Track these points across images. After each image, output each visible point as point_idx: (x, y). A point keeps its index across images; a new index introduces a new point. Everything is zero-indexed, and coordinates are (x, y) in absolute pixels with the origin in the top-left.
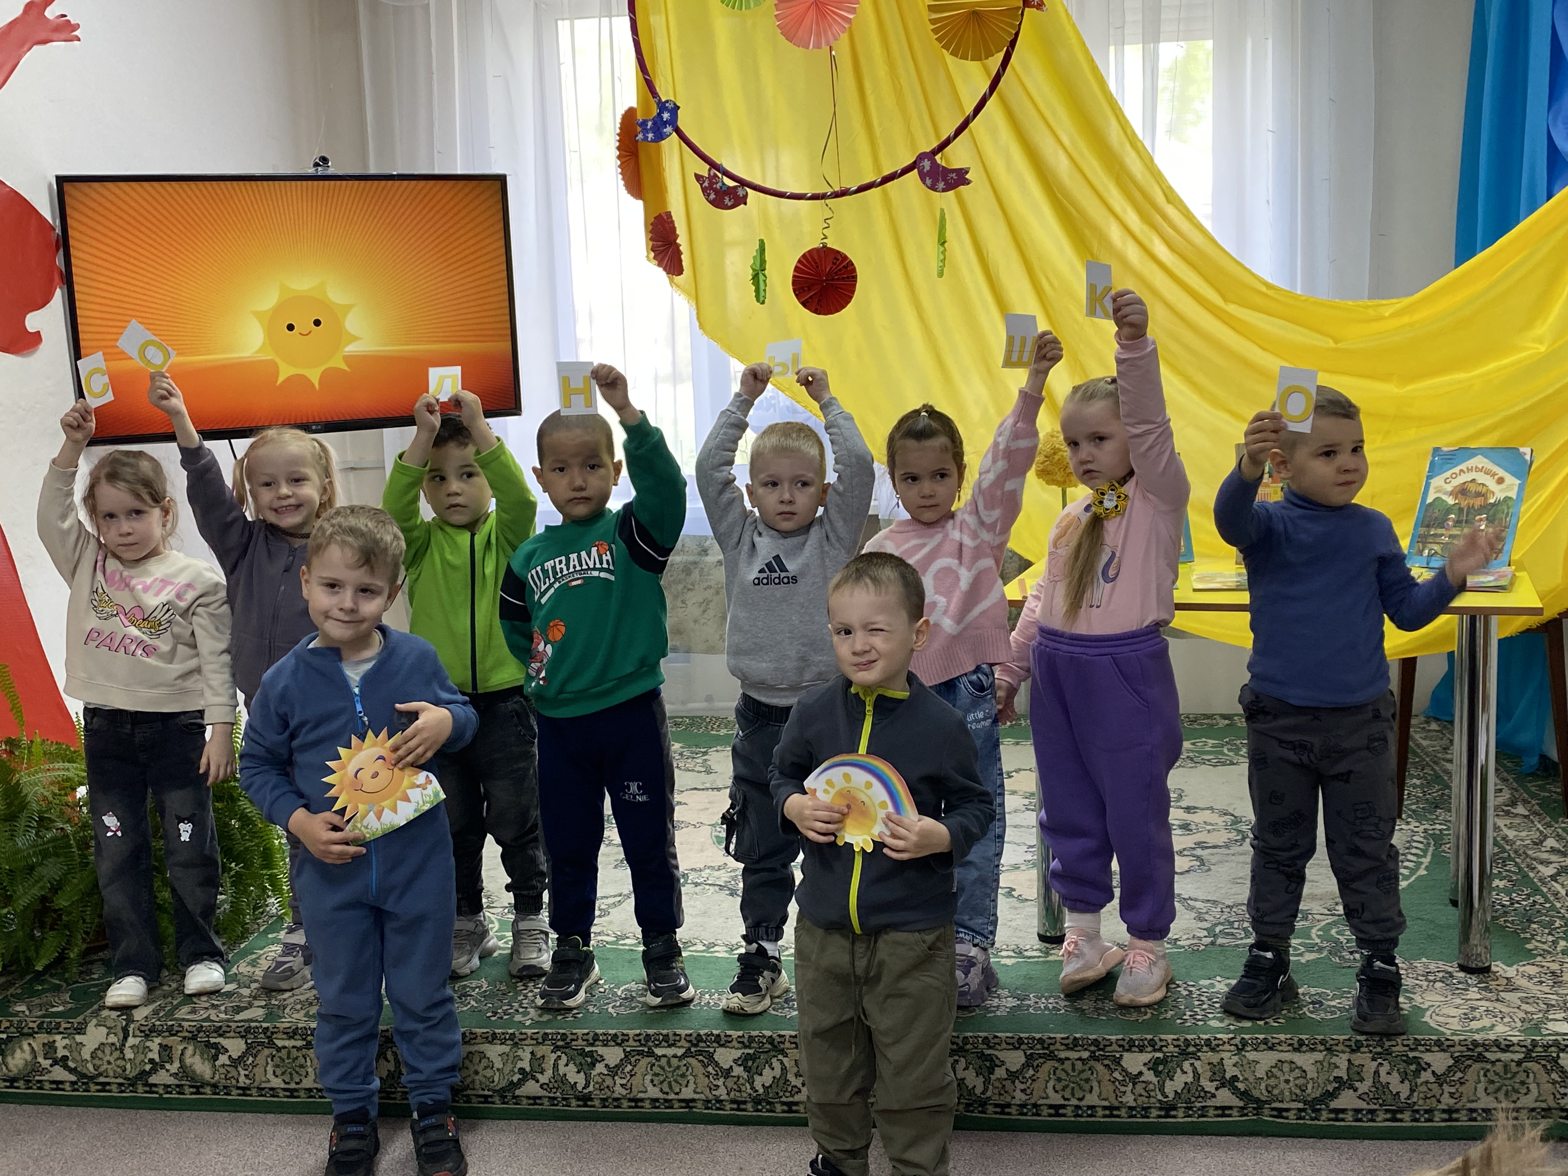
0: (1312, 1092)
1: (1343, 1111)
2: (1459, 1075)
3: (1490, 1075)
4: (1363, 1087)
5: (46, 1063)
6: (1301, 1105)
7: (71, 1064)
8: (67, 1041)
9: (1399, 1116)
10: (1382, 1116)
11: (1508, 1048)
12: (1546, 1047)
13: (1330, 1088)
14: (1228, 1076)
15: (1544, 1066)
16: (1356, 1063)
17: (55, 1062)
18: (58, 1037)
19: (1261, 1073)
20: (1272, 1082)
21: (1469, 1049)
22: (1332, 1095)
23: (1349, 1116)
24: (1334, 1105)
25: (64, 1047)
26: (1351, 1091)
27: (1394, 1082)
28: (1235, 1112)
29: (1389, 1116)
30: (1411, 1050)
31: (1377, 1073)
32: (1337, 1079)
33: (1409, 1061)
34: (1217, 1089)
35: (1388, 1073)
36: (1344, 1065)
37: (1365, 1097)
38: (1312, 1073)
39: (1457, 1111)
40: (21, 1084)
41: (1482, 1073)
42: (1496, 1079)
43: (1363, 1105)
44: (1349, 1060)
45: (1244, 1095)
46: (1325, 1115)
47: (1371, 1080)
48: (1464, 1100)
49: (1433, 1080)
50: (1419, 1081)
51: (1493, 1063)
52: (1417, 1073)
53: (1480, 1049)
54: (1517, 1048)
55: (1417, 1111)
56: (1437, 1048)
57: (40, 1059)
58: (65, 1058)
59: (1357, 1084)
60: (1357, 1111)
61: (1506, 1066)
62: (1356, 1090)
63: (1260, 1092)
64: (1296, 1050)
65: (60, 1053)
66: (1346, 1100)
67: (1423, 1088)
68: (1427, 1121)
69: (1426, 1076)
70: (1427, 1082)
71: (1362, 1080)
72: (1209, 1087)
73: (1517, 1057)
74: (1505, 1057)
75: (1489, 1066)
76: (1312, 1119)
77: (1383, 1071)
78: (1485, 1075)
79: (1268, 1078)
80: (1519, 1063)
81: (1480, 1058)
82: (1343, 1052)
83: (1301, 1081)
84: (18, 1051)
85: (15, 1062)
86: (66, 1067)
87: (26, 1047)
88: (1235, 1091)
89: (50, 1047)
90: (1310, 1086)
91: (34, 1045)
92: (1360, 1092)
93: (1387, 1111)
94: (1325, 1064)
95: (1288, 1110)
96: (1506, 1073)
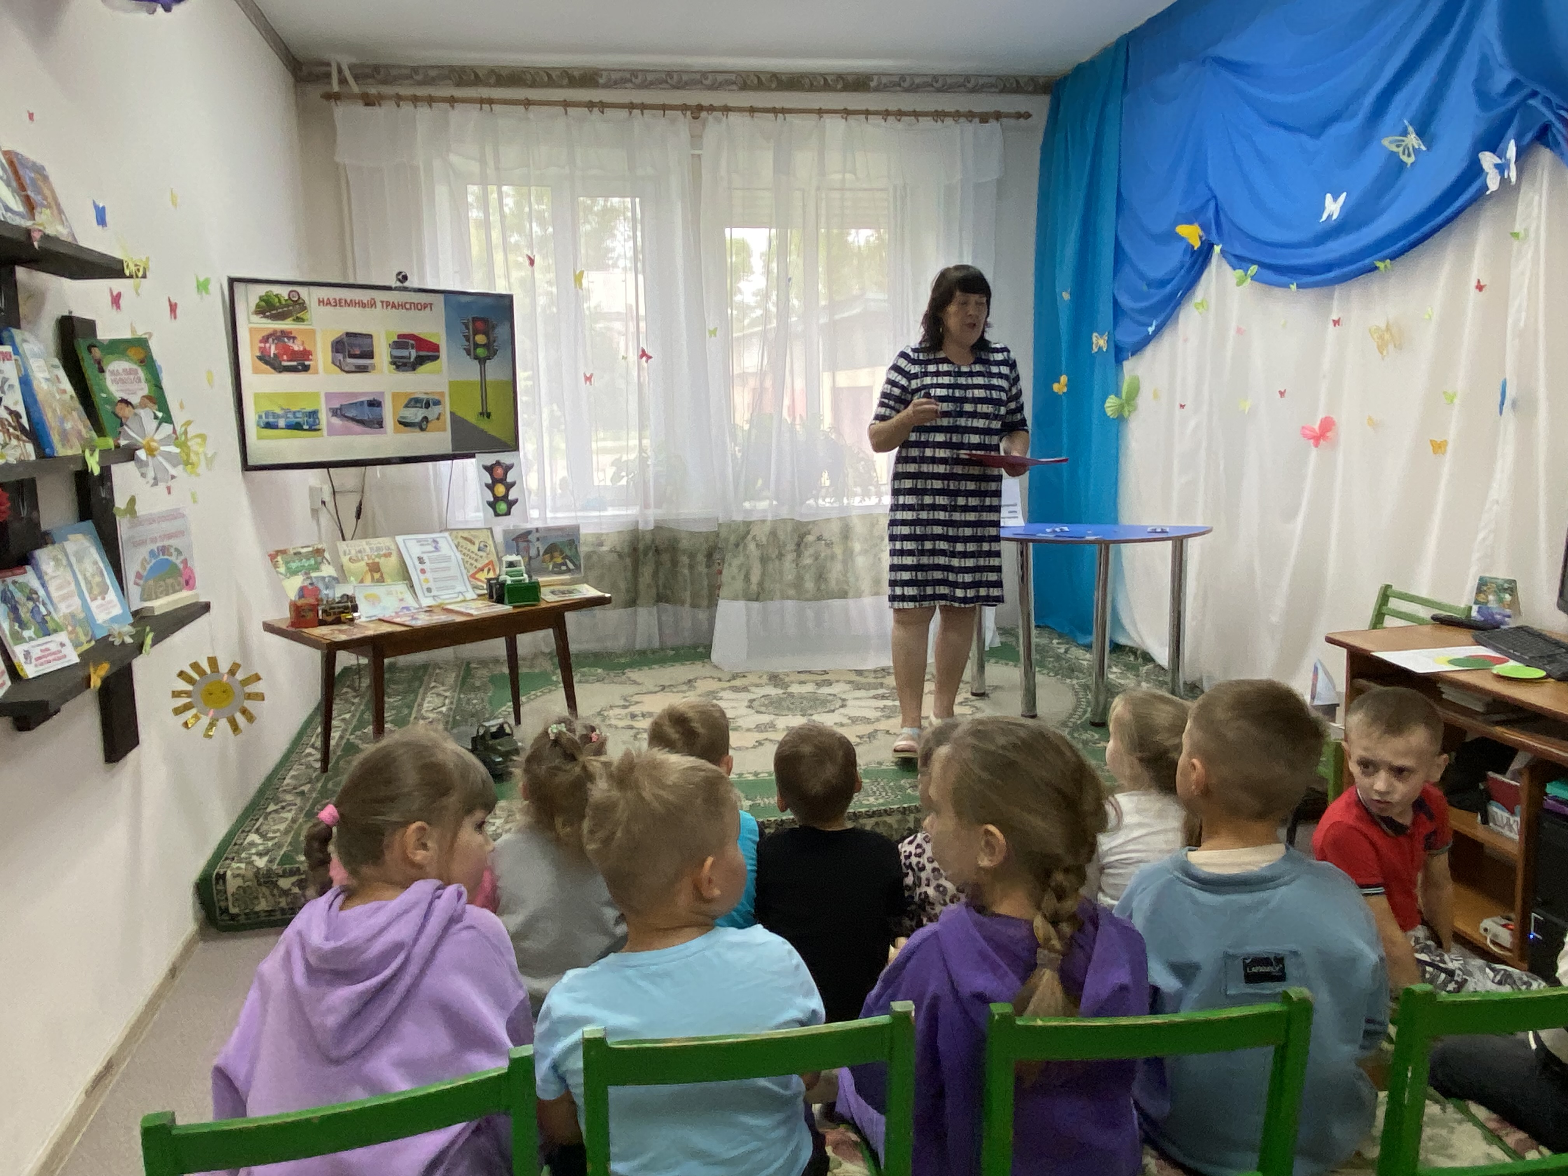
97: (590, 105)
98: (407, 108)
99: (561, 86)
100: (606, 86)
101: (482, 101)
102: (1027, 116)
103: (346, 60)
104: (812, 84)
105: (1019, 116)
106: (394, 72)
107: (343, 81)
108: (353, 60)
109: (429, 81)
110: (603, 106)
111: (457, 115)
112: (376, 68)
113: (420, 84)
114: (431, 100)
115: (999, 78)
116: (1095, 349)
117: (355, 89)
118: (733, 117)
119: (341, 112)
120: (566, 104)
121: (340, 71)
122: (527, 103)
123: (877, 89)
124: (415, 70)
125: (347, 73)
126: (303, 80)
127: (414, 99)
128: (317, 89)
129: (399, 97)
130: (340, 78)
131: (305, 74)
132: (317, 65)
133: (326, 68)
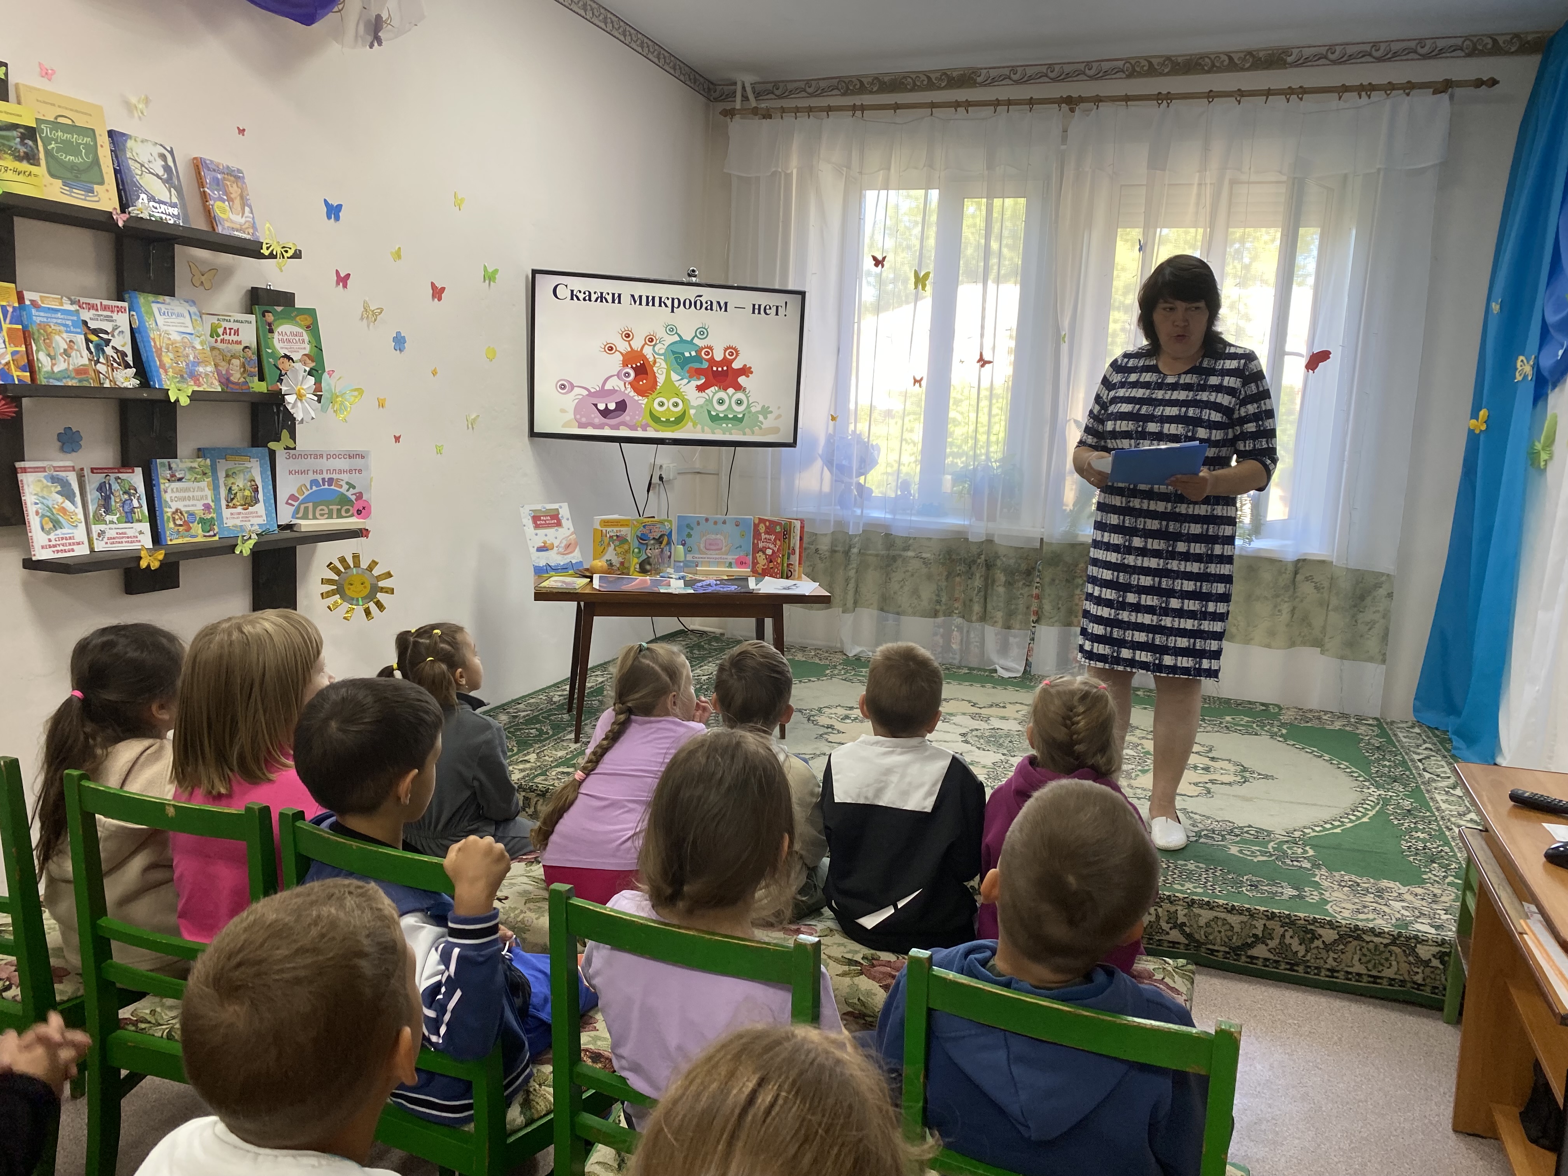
0: (1236, 941)
1: (1257, 958)
2: (1341, 947)
3: (1365, 950)
4: (1272, 944)
6: (1227, 950)
9: (1296, 968)
10: (1283, 966)
11: (1380, 934)
12: (1408, 938)
13: (1249, 941)
14: (1179, 922)
15: (1404, 951)
16: (1270, 927)
19: (1202, 922)
20: (1209, 930)
21: (1351, 931)
22: (1251, 946)
23: (1260, 962)
24: (1250, 953)
26: (1264, 946)
27: (1295, 944)
28: (1182, 947)
29: (1288, 967)
30: (1310, 924)
31: (1283, 936)
32: (1255, 936)
33: (1307, 931)
34: (1171, 929)
35: (1291, 937)
36: (1261, 928)
37: (1273, 951)
38: (1237, 928)
39: (1338, 971)
41: (1358, 948)
42: (1368, 953)
43: (1272, 956)
44: (1265, 925)
45: (1189, 936)
46: (1243, 958)
47: (1278, 941)
48: (1343, 965)
49: (1322, 946)
50: (1313, 946)
51: (1368, 942)
52: (1312, 940)
53: (1359, 932)
54: (1387, 936)
55: (1309, 967)
56: (1328, 927)
59: (1269, 942)
60: (1266, 960)
61: (1376, 947)
62: (1267, 945)
63: (1200, 936)
64: (1228, 912)
66: (1260, 951)
67: (1315, 951)
68: (1315, 974)
69: (1317, 943)
70: (1318, 947)
71: (1272, 939)
72: (1165, 926)
73: (1386, 941)
74: (1377, 940)
75: (1364, 944)
76: (1235, 960)
77: (1288, 935)
78: (1361, 950)
79: (1207, 927)
80: (1386, 945)
81: (1359, 938)
82: (1262, 919)
83: (1230, 933)
88: (1183, 932)
90: (1235, 938)
92: (1269, 947)
93: (1287, 963)
94: (1248, 924)
95: (1218, 951)
96: (1375, 950)
97: (957, 105)
98: (789, 118)
99: (939, 88)
100: (983, 84)
101: (854, 108)
102: (1493, 82)
103: (748, 79)
104: (1213, 65)
105: (1479, 83)
106: (790, 86)
107: (745, 98)
108: (756, 79)
109: (820, 93)
110: (968, 104)
111: (830, 122)
112: (776, 85)
113: (812, 95)
114: (810, 110)
115: (1467, 38)
116: (1519, 378)
117: (753, 103)
118: (1106, 108)
119: (736, 126)
120: (933, 105)
121: (744, 88)
122: (896, 107)
123: (1296, 64)
124: (808, 82)
125: (749, 89)
126: (716, 100)
127: (797, 110)
128: (721, 106)
129: (783, 110)
130: (742, 96)
131: (717, 94)
132: (727, 85)
133: (733, 87)
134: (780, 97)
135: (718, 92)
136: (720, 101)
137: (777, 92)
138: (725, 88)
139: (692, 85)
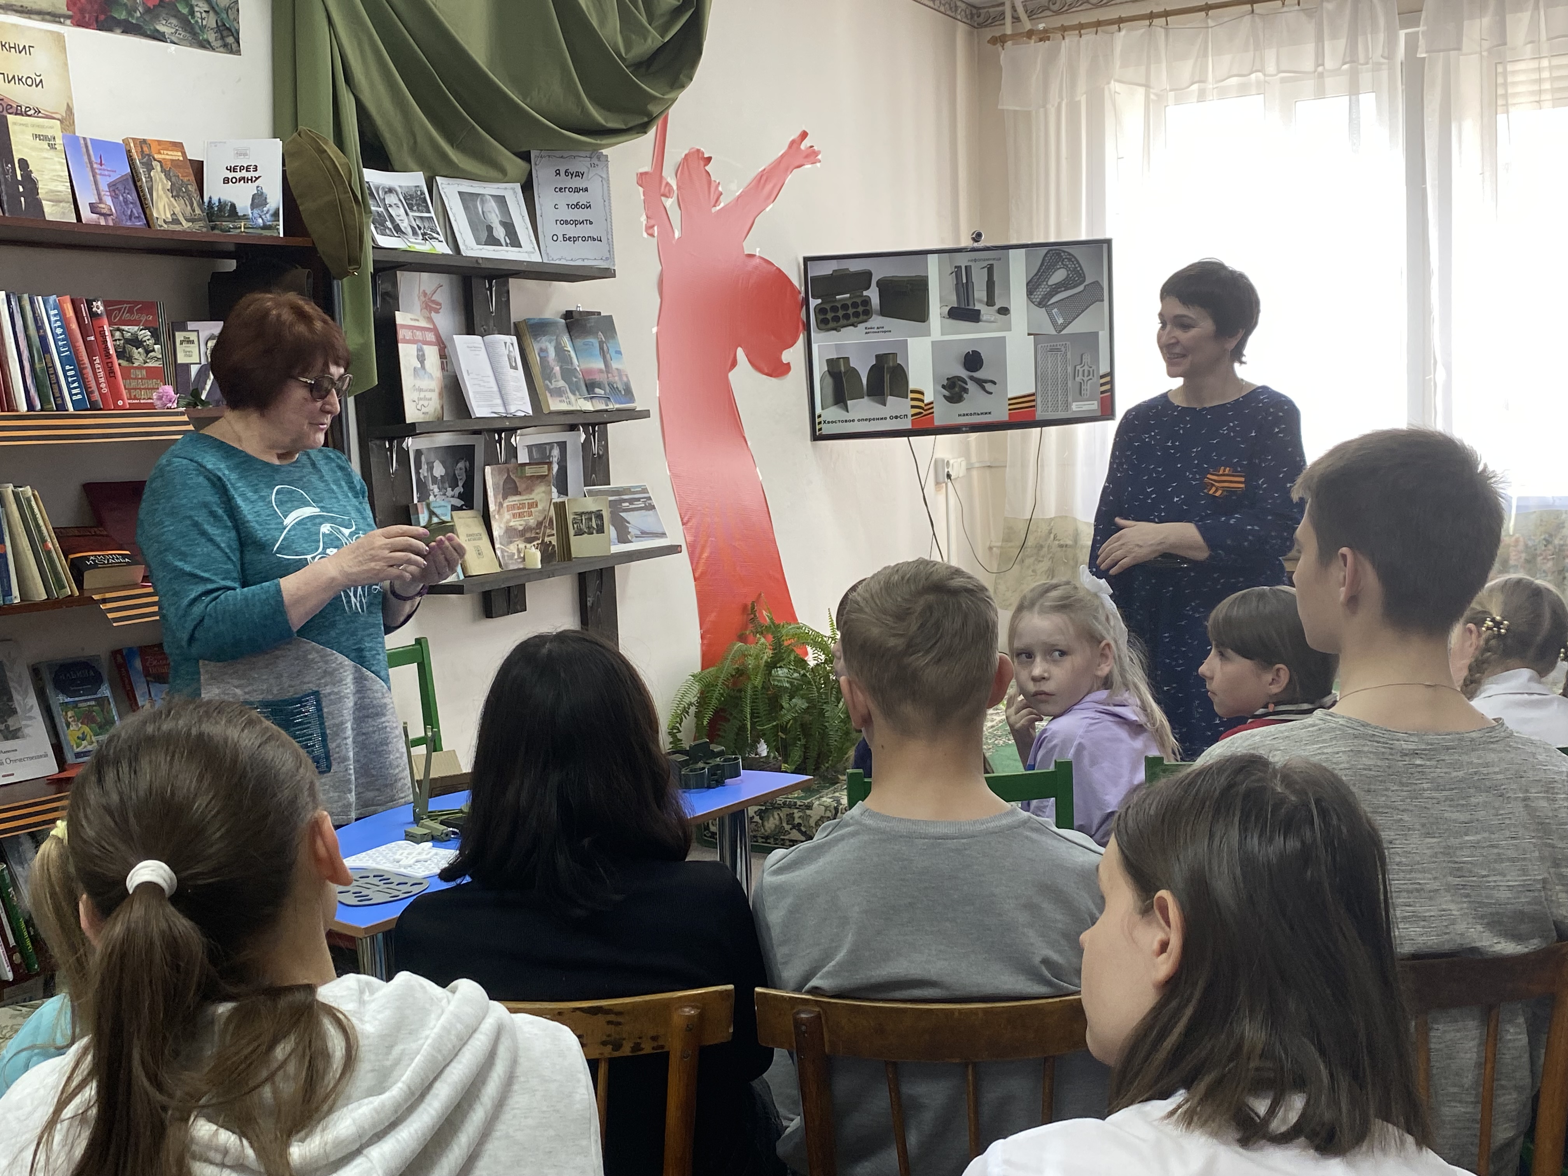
5: (787, 827)
7: (803, 829)
8: (801, 814)
17: (794, 827)
18: (796, 811)
25: (800, 817)
40: (772, 840)
57: (784, 825)
58: (799, 824)
65: (797, 821)
84: (771, 819)
85: (770, 825)
86: (800, 831)
87: (776, 816)
89: (791, 817)
91: (781, 815)
107: (1016, 19)
111: (1122, 38)
114: (1097, 24)
117: (1027, 24)
119: (1009, 55)
121: (1014, 8)
126: (981, 26)
127: (1080, 27)
128: (989, 33)
129: (1064, 29)
130: (1013, 17)
131: (981, 20)
132: (993, 6)
133: (1001, 8)
134: (1058, 13)
135: (982, 16)
136: (986, 26)
137: (1055, 8)
138: (991, 10)
139: (952, 14)
